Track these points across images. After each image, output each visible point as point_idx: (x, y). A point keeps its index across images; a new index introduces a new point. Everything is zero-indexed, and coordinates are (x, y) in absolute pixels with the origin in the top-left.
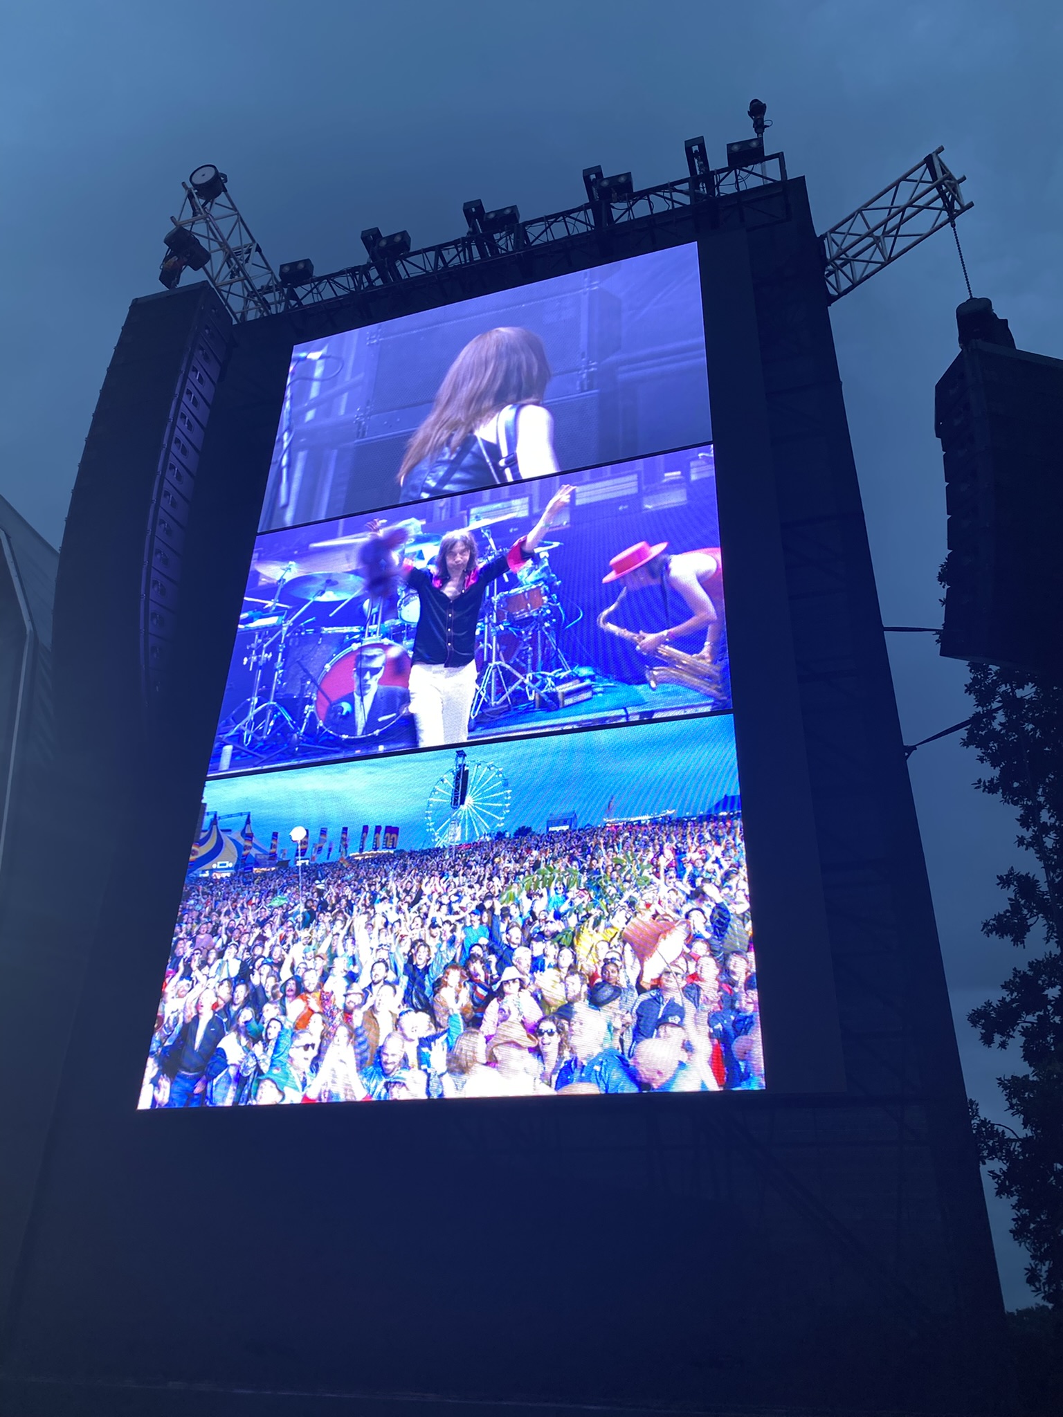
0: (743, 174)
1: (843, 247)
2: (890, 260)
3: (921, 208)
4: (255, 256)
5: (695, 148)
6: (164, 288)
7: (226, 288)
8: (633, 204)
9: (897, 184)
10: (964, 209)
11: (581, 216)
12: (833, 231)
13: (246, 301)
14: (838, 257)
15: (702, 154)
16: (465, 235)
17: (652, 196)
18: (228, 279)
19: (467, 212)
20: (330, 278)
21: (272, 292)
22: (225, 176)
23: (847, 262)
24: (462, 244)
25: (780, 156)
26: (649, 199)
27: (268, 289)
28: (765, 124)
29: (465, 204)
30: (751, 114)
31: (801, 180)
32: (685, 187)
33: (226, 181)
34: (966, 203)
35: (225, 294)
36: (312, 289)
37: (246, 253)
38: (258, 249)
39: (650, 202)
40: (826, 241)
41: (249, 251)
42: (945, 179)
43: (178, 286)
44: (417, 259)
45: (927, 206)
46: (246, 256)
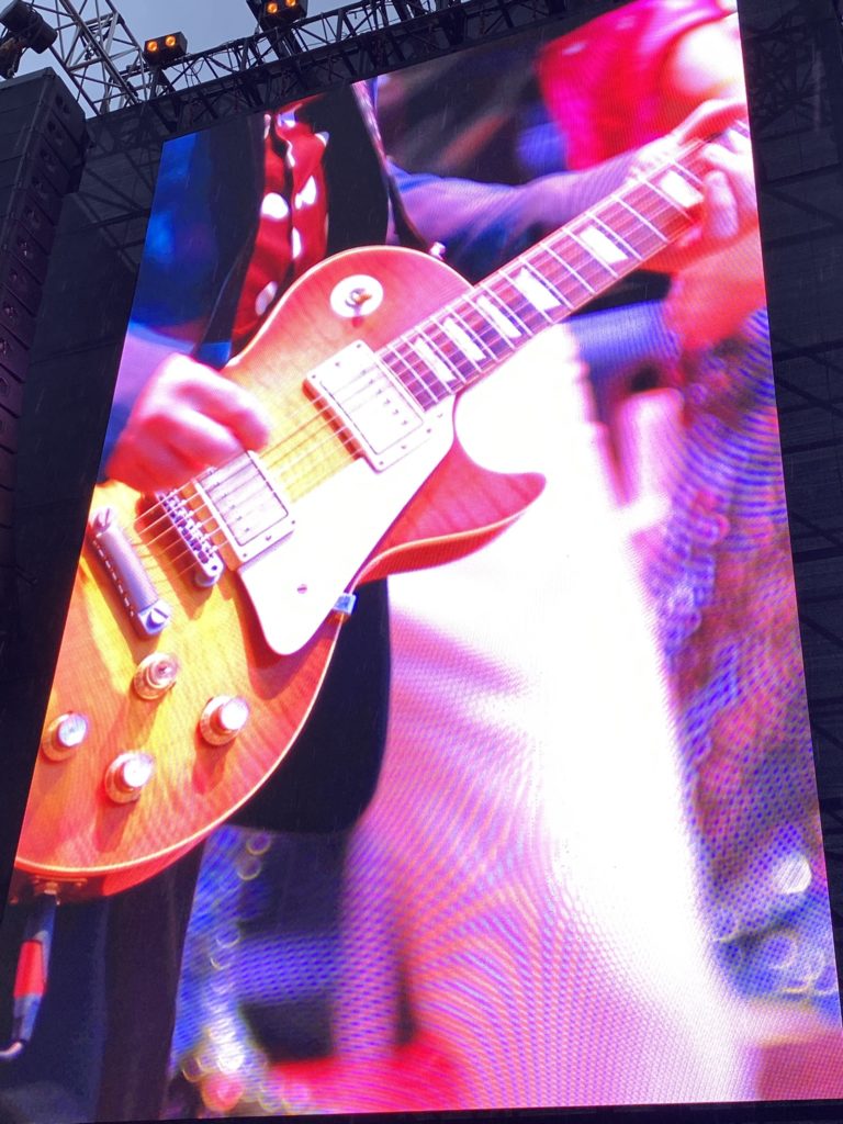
4: (117, 30)
20: (206, 55)
21: (139, 73)
27: (134, 70)
35: (79, 80)
36: (186, 70)
37: (104, 27)
38: (121, 21)
41: (109, 24)
43: (16, 75)
44: (316, 27)
46: (104, 31)
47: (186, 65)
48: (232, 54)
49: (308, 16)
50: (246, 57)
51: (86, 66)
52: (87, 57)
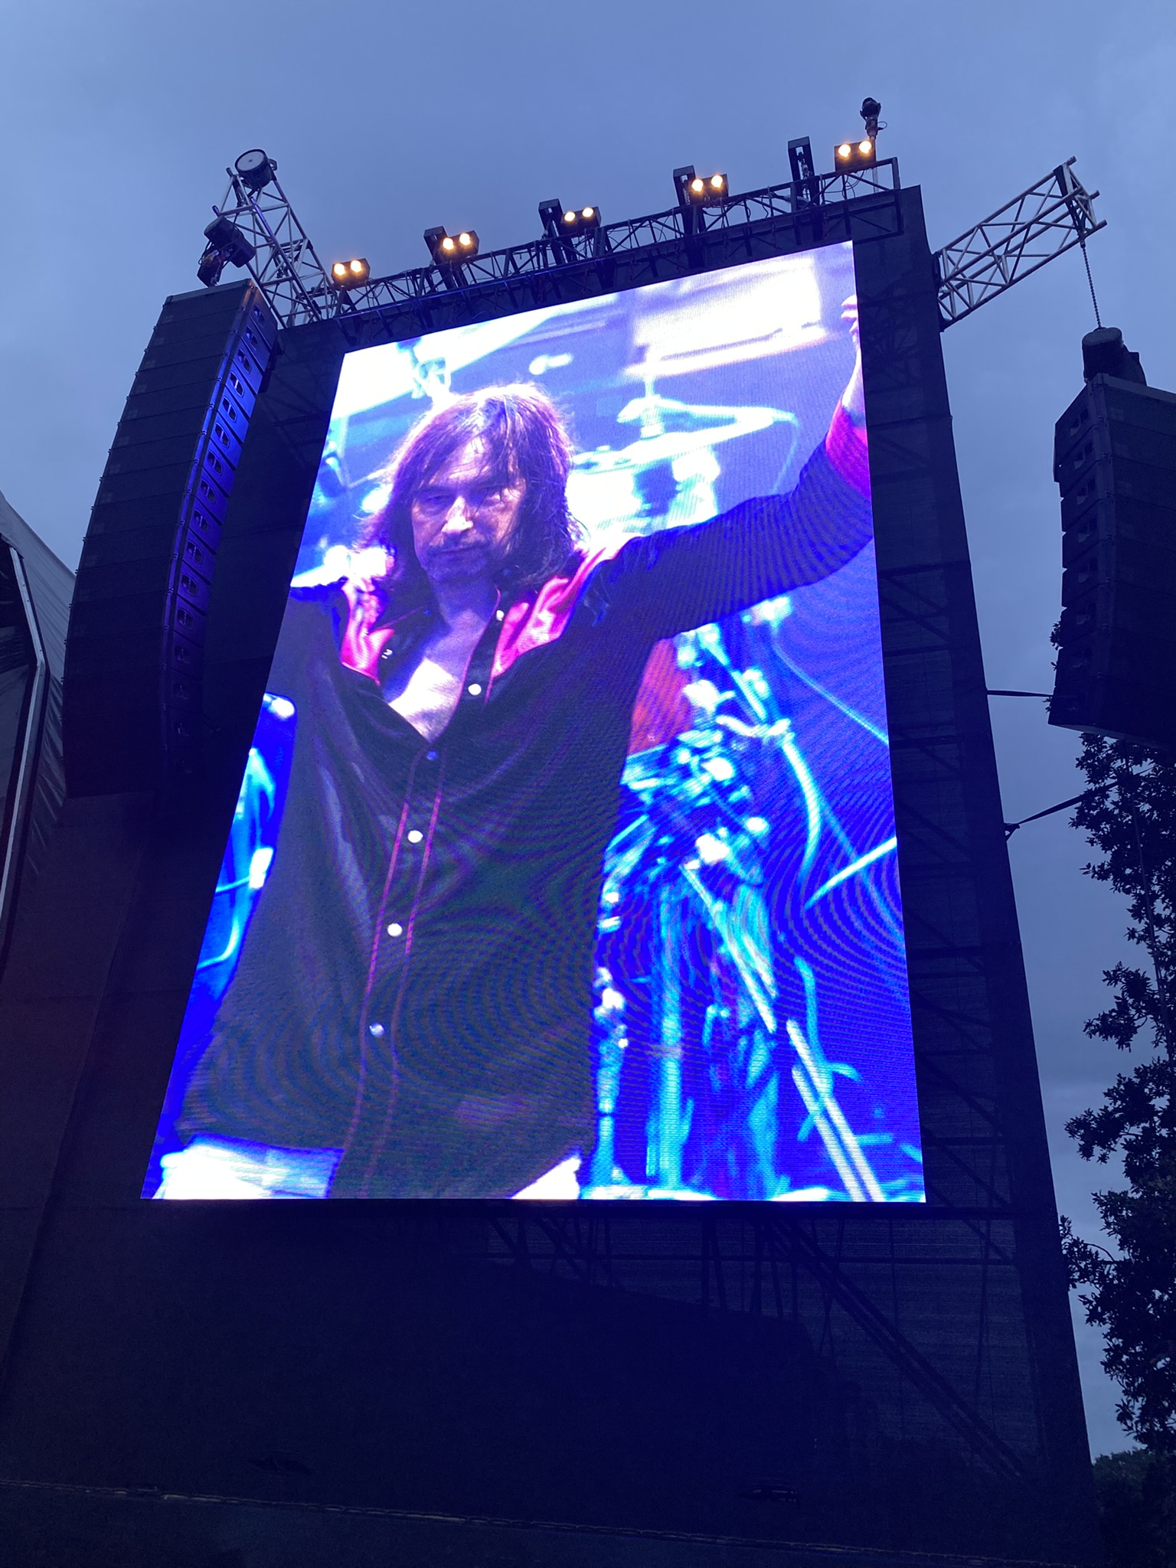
0: (852, 181)
1: (960, 266)
2: (1012, 282)
3: (1048, 226)
4: (306, 255)
5: (799, 150)
6: (201, 286)
7: (272, 288)
8: (728, 210)
9: (1022, 197)
10: (1096, 228)
11: (669, 220)
12: (949, 248)
13: (294, 303)
14: (953, 277)
15: (807, 157)
16: (540, 239)
17: (749, 202)
18: (275, 278)
19: (543, 213)
20: (387, 280)
21: (323, 294)
22: (274, 163)
23: (964, 282)
24: (537, 247)
25: (892, 161)
26: (745, 205)
27: (319, 292)
28: (879, 125)
29: (541, 204)
30: (864, 114)
31: (916, 190)
32: (787, 192)
33: (276, 169)
34: (1097, 223)
35: (271, 295)
36: (368, 292)
37: (296, 250)
38: (310, 246)
39: (746, 208)
40: (941, 259)
41: (299, 248)
42: (1075, 193)
43: (218, 284)
44: (485, 263)
45: (1055, 223)
46: (295, 254)
47: (369, 289)
48: (409, 281)
49: (479, 253)
50: (422, 287)
51: (277, 283)
52: (279, 276)
